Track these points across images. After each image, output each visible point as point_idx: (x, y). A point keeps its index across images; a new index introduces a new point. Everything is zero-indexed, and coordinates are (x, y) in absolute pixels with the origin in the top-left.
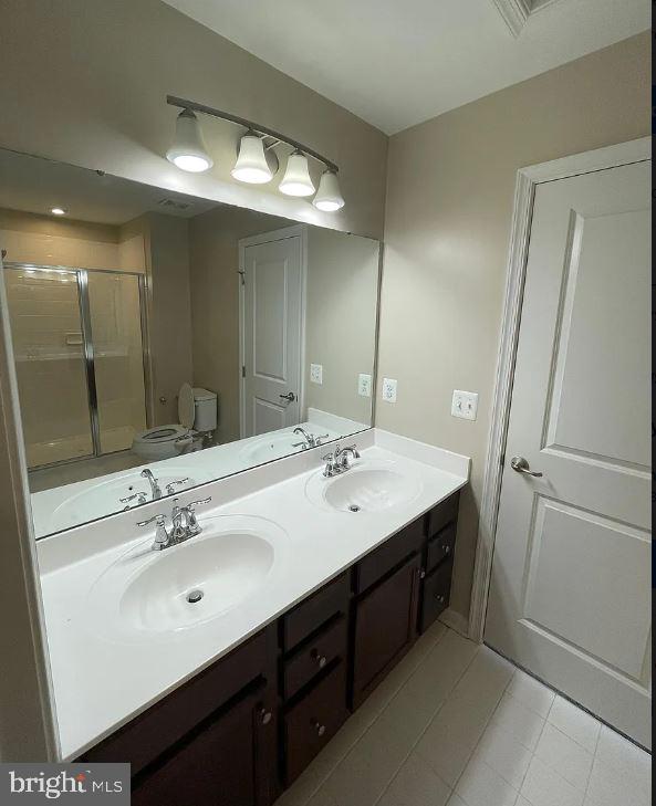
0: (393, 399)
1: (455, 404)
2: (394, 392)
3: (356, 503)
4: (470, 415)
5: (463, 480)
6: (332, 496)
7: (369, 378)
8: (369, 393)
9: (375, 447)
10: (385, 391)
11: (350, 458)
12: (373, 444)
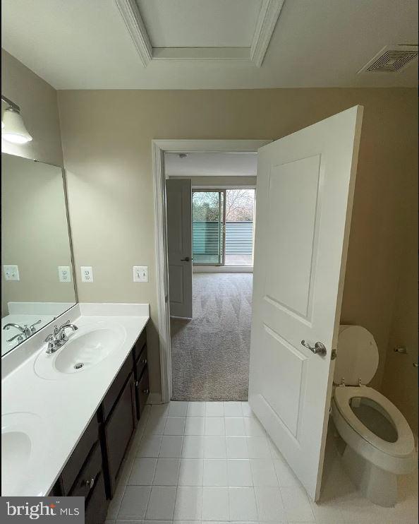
0: (91, 280)
1: (135, 275)
2: (91, 275)
3: (78, 361)
4: (145, 279)
5: (147, 318)
6: (60, 366)
7: (68, 269)
8: (69, 279)
9: (81, 316)
10: (83, 276)
11: (68, 331)
12: (80, 315)
